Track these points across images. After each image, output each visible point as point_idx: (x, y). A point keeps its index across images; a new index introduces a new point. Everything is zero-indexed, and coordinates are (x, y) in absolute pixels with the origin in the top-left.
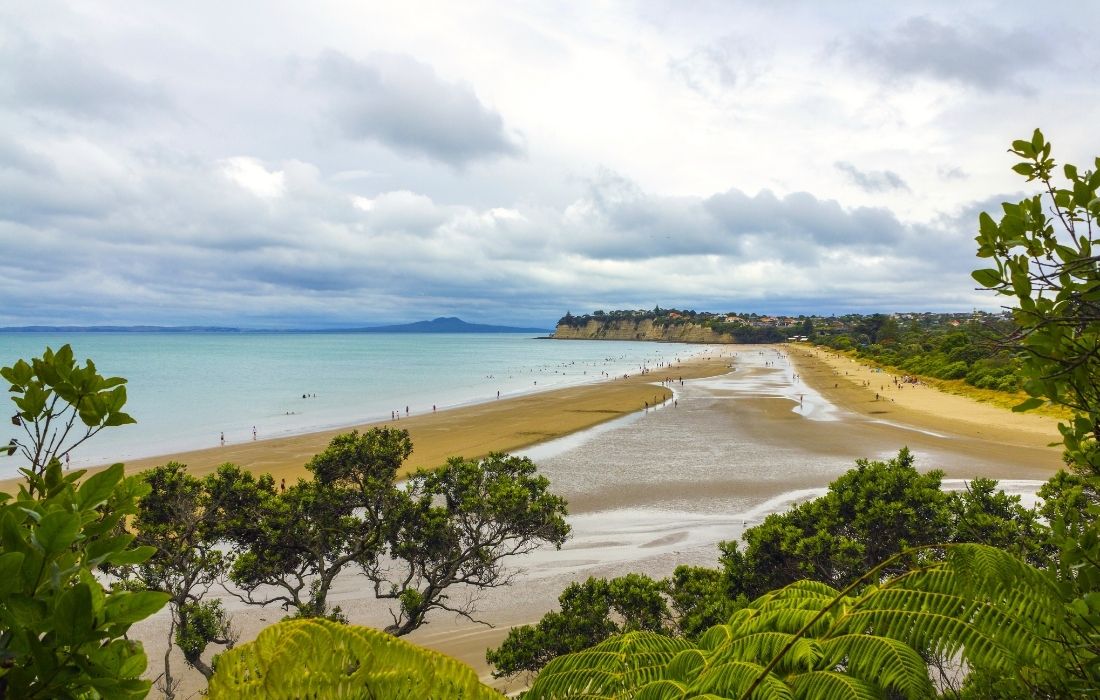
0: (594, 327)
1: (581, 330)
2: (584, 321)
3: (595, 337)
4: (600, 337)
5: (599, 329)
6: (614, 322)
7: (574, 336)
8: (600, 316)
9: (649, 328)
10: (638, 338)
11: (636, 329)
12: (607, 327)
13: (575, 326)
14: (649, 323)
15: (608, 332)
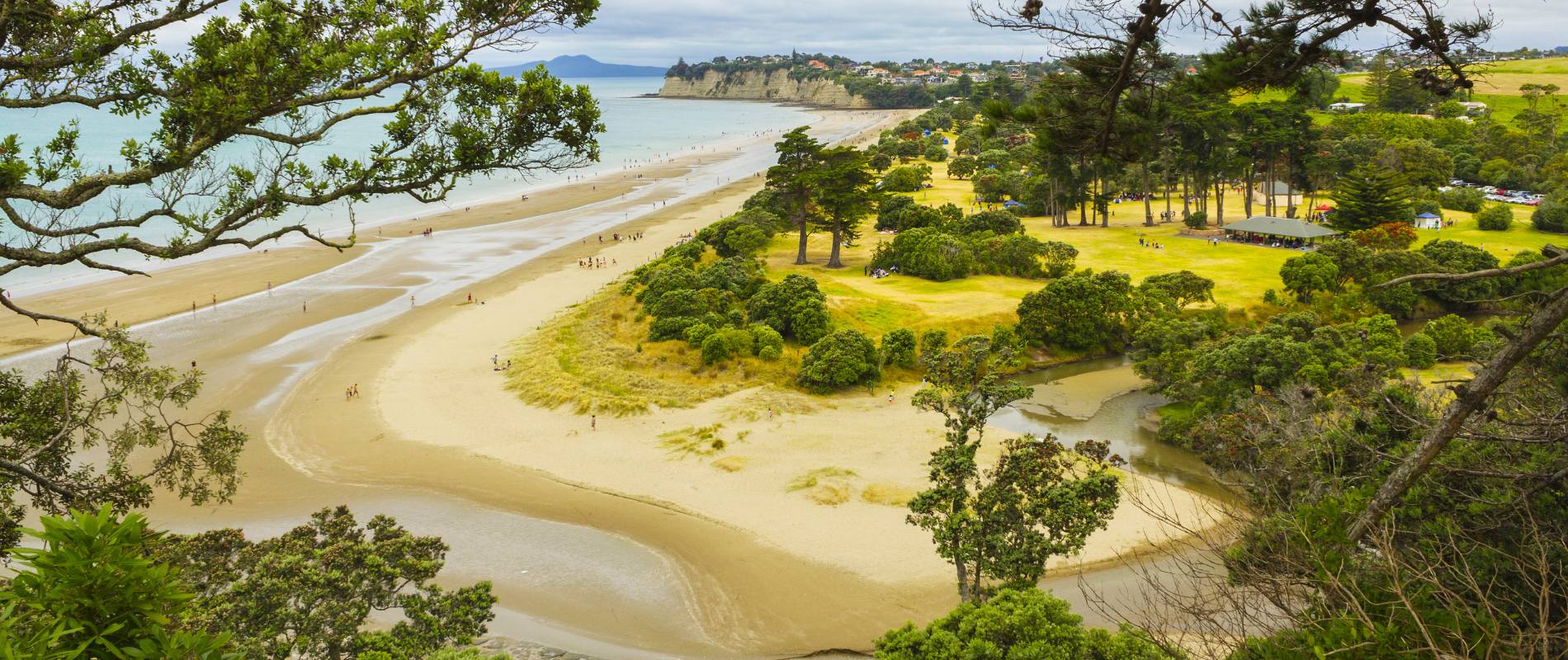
0: (713, 78)
1: (697, 84)
2: (699, 72)
3: (712, 96)
4: (720, 95)
5: (719, 83)
6: (738, 73)
7: (688, 93)
8: (721, 65)
9: (784, 84)
10: (769, 97)
11: (766, 83)
12: (728, 81)
13: (689, 78)
14: (784, 73)
15: (730, 87)
